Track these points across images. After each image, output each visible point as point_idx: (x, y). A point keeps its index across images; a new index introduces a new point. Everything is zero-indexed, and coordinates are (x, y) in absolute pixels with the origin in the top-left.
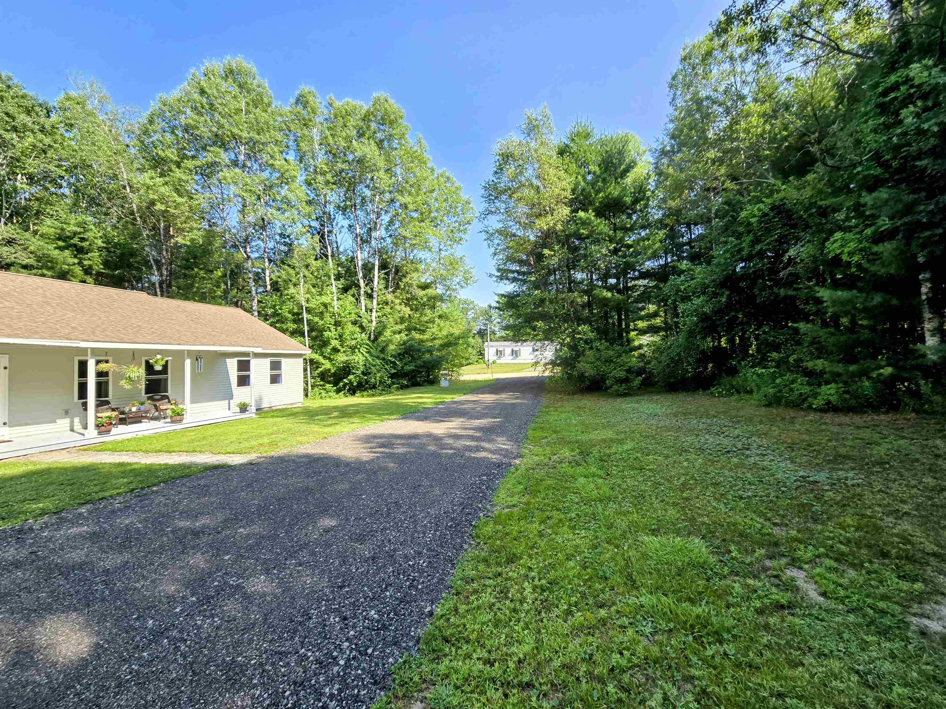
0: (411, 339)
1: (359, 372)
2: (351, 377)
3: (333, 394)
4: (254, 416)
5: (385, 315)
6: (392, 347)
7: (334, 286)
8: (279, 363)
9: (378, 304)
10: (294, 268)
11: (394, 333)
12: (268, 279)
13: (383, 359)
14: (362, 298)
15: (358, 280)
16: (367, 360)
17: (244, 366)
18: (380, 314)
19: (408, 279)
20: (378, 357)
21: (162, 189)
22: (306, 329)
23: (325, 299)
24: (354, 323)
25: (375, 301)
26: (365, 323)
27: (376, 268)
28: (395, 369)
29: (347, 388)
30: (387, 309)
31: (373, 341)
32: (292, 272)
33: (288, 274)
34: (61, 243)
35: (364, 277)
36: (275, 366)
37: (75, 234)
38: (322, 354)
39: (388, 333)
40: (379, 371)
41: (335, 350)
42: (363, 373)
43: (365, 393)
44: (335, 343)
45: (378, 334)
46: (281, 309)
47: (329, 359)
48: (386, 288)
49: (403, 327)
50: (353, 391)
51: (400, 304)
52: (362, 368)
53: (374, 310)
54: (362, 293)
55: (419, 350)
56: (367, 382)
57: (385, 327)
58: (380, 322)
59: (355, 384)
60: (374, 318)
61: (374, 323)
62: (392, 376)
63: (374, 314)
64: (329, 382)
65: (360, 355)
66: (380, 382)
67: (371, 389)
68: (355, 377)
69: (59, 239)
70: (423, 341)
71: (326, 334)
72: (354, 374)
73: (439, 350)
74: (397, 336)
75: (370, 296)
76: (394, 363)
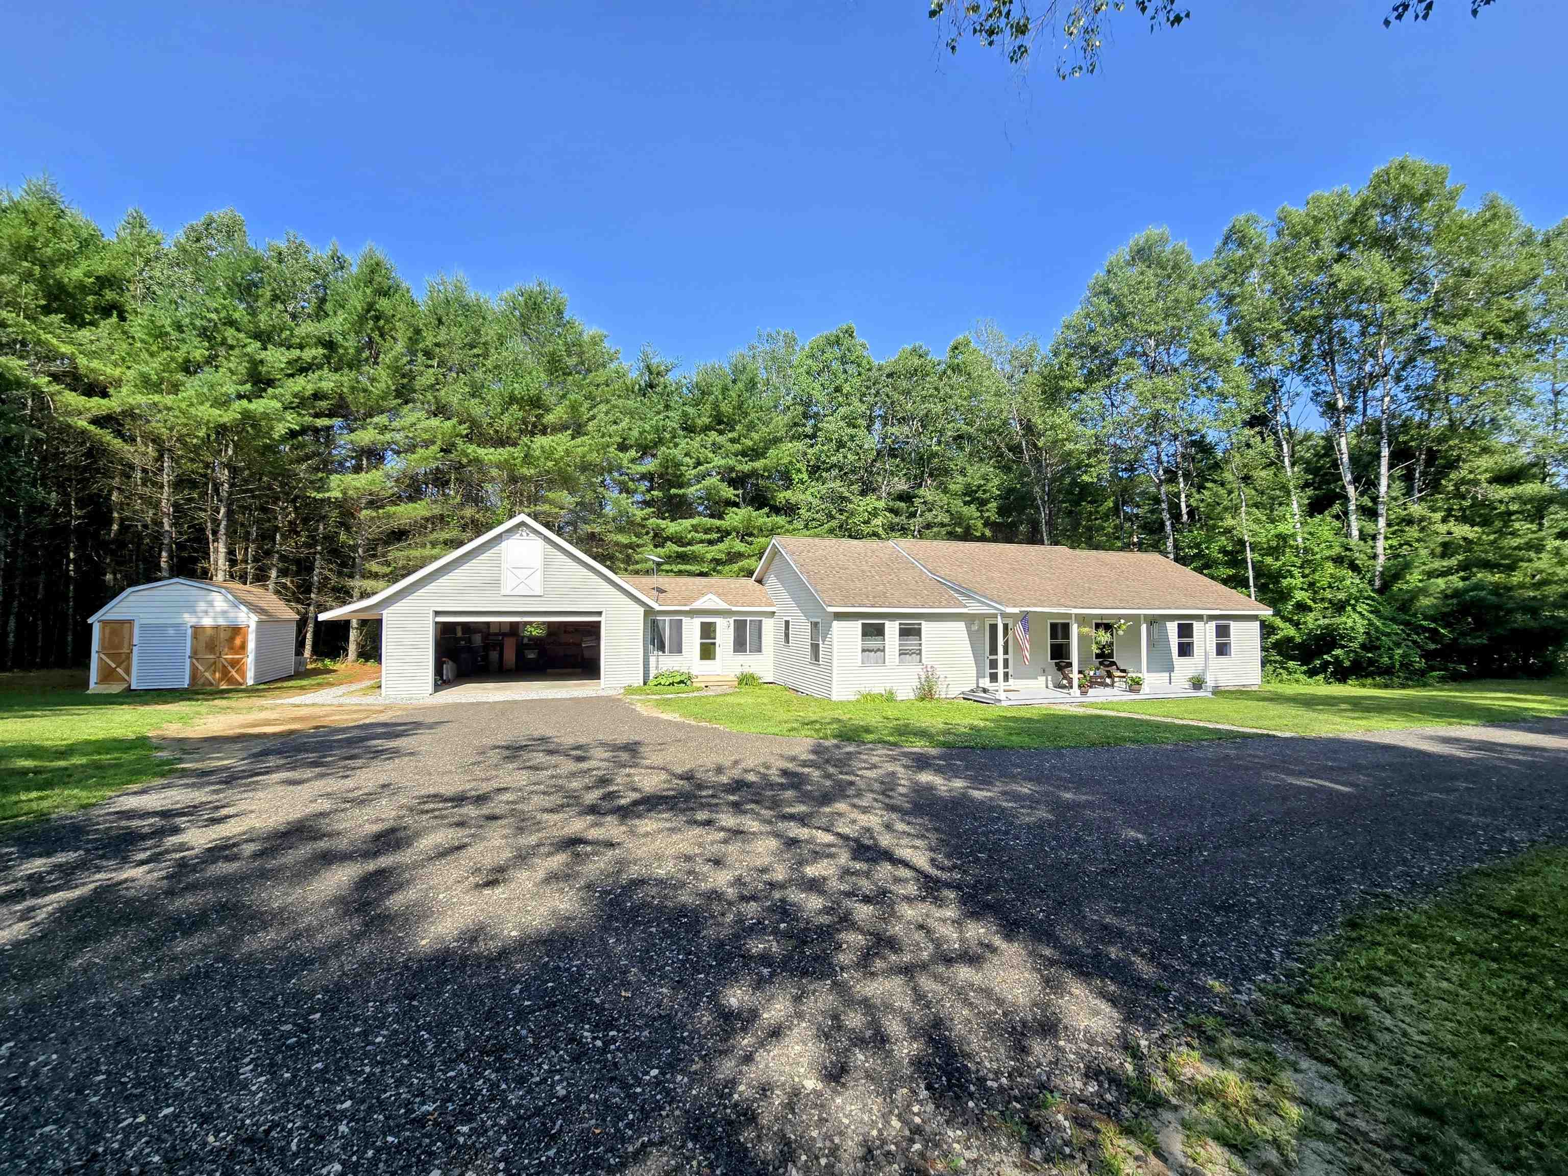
0: (1478, 587)
1: (1355, 645)
2: (1338, 652)
3: (1302, 677)
4: (1210, 695)
5: (1408, 543)
6: (1425, 601)
7: (1296, 505)
8: (1227, 627)
9: (1389, 525)
10: (1223, 485)
11: (1430, 574)
12: (1183, 505)
13: (1407, 624)
14: (1353, 518)
15: (1343, 487)
16: (1371, 624)
17: (1185, 631)
18: (1395, 543)
19: (1464, 473)
20: (1393, 620)
21: (1071, 426)
22: (1251, 574)
23: (1282, 528)
24: (1338, 560)
25: (1382, 522)
26: (1361, 560)
27: (1384, 462)
28: (1434, 641)
29: (1331, 669)
30: (1412, 532)
31: (1380, 591)
32: (1222, 492)
33: (1216, 495)
34: (968, 499)
35: (1356, 480)
36: (1222, 631)
37: (979, 486)
38: (1277, 613)
39: (1414, 578)
40: (1398, 645)
41: (1302, 607)
42: (1363, 646)
43: (1369, 681)
44: (1299, 595)
45: (1392, 577)
46: (1207, 548)
47: (1290, 621)
48: (1409, 492)
49: (1453, 562)
50: (1341, 675)
51: (1444, 520)
52: (1361, 639)
53: (1381, 537)
54: (1352, 507)
55: (1498, 607)
56: (1371, 662)
57: (1407, 566)
58: (1396, 556)
59: (1347, 664)
60: (1380, 550)
61: (1381, 560)
62: (1427, 655)
63: (1381, 544)
64: (1293, 658)
65: (1356, 616)
66: (1402, 665)
67: (1380, 675)
68: (1348, 653)
69: (965, 495)
70: (1509, 589)
71: (1285, 582)
72: (1343, 647)
73: (1556, 606)
74: (1441, 581)
75: (1371, 513)
76: (1434, 632)
